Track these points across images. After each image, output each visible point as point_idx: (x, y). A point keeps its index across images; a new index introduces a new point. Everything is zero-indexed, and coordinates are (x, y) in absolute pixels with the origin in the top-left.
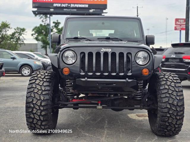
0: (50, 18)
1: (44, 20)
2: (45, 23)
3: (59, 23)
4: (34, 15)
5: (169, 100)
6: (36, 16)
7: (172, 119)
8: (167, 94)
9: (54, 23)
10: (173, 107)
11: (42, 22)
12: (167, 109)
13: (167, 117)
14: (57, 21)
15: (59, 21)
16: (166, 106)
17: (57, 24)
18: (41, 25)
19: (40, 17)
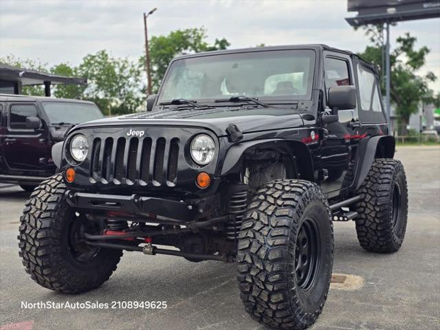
0: (388, 29)
1: (375, 38)
2: (377, 44)
3: (412, 40)
4: (352, 28)
5: (251, 244)
6: (356, 29)
7: (257, 288)
8: (250, 232)
9: (399, 40)
10: (258, 262)
11: (370, 41)
12: (246, 265)
13: (247, 284)
14: (408, 35)
15: (411, 36)
16: (244, 258)
17: (407, 43)
18: (369, 49)
19: (366, 30)
